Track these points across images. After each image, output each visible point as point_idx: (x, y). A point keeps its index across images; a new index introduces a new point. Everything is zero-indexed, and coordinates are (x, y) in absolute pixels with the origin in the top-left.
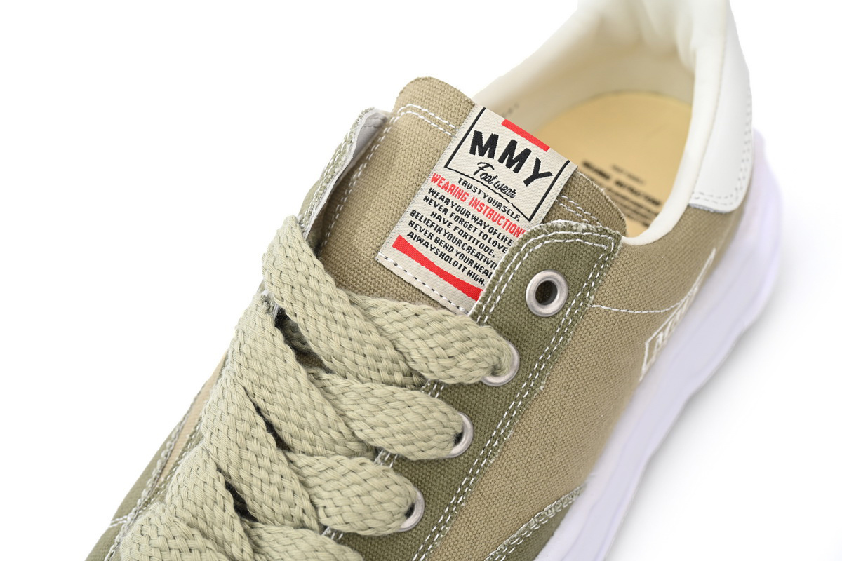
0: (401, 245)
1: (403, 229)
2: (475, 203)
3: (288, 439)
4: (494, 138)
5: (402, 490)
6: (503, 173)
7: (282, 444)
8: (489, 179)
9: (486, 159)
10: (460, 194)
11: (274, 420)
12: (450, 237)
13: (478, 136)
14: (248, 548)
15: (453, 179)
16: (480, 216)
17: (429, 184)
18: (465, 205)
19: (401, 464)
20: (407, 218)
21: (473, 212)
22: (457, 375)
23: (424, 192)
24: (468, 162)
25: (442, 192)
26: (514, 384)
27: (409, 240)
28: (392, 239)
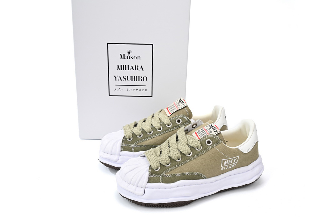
0: (196, 133)
1: (197, 131)
2: (207, 132)
3: (170, 146)
4: (213, 126)
5: (179, 155)
6: (212, 130)
8: (210, 130)
9: (211, 128)
10: (206, 130)
11: (170, 144)
12: (202, 134)
14: (159, 155)
15: (206, 128)
17: (203, 128)
18: (205, 132)
19: (181, 152)
22: (192, 145)
26: (200, 152)
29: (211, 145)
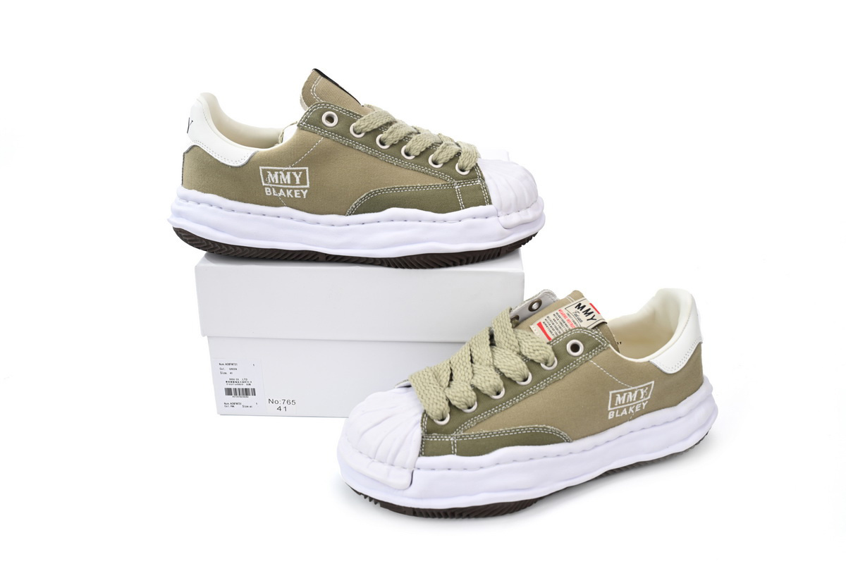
0: (540, 325)
1: (542, 320)
2: (568, 320)
3: (474, 360)
4: (584, 306)
5: (498, 381)
7: (472, 361)
8: (576, 315)
9: (579, 310)
10: (565, 317)
11: (473, 355)
12: (556, 327)
13: (580, 304)
14: (447, 384)
15: (565, 312)
16: (568, 324)
17: (557, 311)
18: (565, 320)
19: (503, 376)
20: (545, 317)
21: (566, 322)
22: (531, 356)
23: (555, 313)
24: (573, 309)
25: (560, 314)
26: (552, 372)
27: (543, 324)
28: (538, 322)
29: (581, 355)
